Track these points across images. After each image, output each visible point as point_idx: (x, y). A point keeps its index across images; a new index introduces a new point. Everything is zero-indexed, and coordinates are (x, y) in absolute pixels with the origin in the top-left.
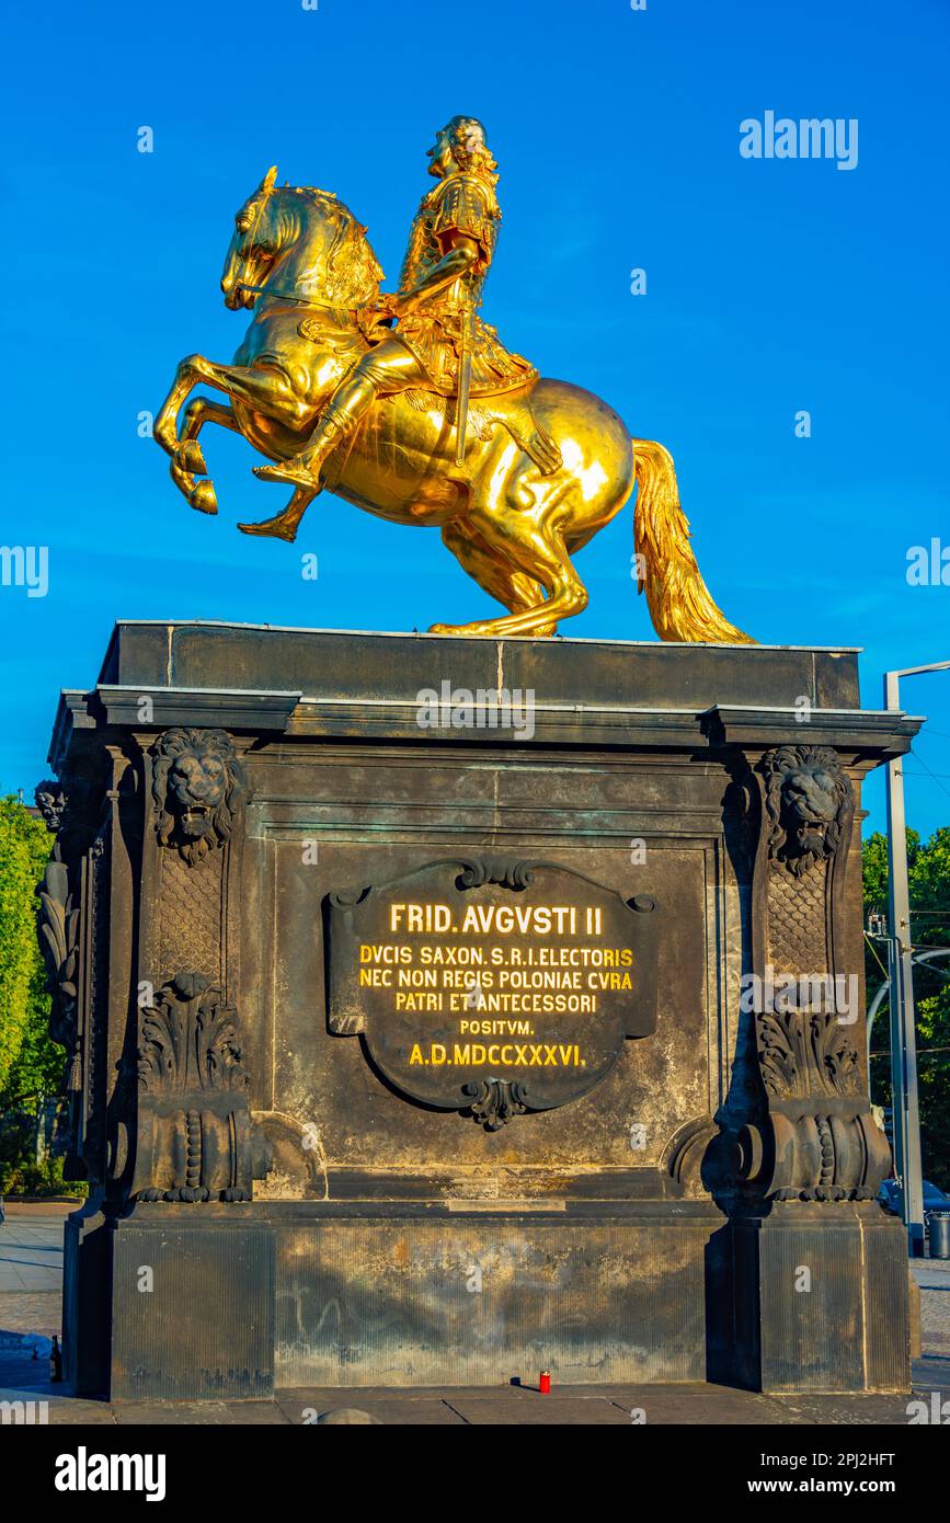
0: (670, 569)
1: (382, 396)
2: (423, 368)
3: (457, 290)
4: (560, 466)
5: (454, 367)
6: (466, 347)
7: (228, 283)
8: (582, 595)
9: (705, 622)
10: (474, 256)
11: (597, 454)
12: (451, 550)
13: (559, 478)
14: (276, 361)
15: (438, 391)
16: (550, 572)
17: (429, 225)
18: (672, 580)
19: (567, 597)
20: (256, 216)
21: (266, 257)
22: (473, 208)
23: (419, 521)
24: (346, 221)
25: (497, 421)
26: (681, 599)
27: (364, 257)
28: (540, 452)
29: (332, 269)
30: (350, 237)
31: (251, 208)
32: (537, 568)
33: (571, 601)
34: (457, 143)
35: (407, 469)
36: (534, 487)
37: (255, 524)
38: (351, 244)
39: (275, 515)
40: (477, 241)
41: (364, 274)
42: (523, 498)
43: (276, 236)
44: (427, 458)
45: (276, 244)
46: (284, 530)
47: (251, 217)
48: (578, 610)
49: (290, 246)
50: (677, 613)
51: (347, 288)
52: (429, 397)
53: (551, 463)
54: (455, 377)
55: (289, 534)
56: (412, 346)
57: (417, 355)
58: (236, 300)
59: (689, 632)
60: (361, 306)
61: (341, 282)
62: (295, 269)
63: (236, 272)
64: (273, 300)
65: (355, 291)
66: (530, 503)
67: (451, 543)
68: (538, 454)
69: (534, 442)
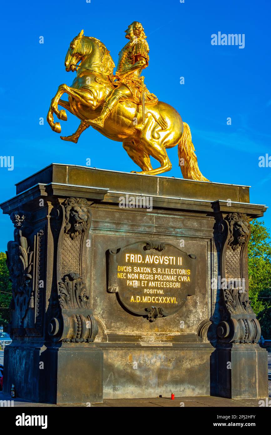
0: (191, 160)
1: (120, 102)
2: (132, 95)
3: (136, 72)
4: (167, 127)
5: (140, 95)
6: (143, 90)
7: (67, 63)
8: (171, 165)
9: (200, 176)
10: (145, 63)
11: (176, 125)
12: (126, 150)
13: (166, 131)
14: (89, 88)
15: (135, 102)
16: (163, 158)
17: (130, 53)
18: (191, 163)
19: (167, 166)
20: (77, 44)
21: (80, 57)
22: (144, 49)
23: (121, 140)
24: (105, 49)
25: (149, 112)
26: (194, 169)
27: (110, 60)
28: (162, 123)
29: (102, 62)
30: (106, 53)
31: (76, 41)
32: (159, 157)
34: (135, 29)
35: (124, 125)
36: (160, 133)
37: (66, 137)
38: (107, 56)
39: (72, 135)
40: (146, 59)
41: (110, 65)
42: (156, 135)
43: (84, 51)
44: (130, 122)
45: (83, 53)
46: (74, 139)
47: (76, 44)
48: (169, 170)
49: (88, 55)
50: (192, 173)
51: (106, 68)
52: (132, 103)
53: (165, 126)
54: (140, 99)
55: (76, 141)
56: (130, 88)
57: (131, 91)
58: (70, 69)
59: (195, 178)
60: (110, 74)
61: (104, 67)
62: (91, 61)
63: (70, 60)
64: (84, 70)
65: (108, 70)
66: (158, 138)
67: (126, 147)
68: (161, 123)
69: (160, 120)
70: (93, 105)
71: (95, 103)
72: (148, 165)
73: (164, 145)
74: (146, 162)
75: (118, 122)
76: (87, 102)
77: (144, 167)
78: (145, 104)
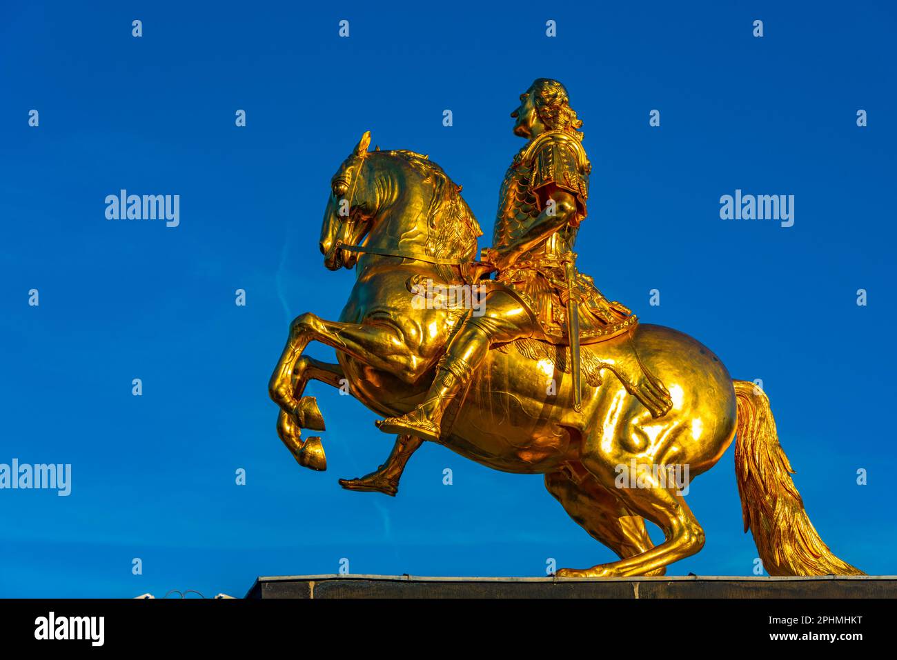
0: (779, 506)
1: (494, 346)
2: (533, 317)
3: (553, 242)
4: (670, 408)
5: (562, 316)
6: (572, 296)
7: (328, 244)
8: (700, 534)
9: (816, 557)
10: (573, 208)
11: (704, 396)
12: (557, 497)
14: (388, 317)
15: (548, 339)
16: (667, 513)
17: (525, 181)
18: (781, 517)
19: (686, 537)
20: (353, 180)
21: (364, 218)
22: (568, 163)
23: (529, 469)
24: (442, 181)
25: (605, 366)
26: (791, 536)
27: (462, 214)
28: (650, 394)
29: (433, 226)
30: (447, 195)
31: (347, 171)
32: (655, 509)
33: (690, 540)
34: (541, 103)
35: (521, 417)
36: (647, 429)
37: (357, 479)
38: (448, 202)
39: (376, 469)
40: (574, 195)
41: (463, 231)
42: (636, 440)
43: (374, 198)
44: (540, 405)
45: (374, 206)
46: (386, 483)
47: (348, 181)
48: (697, 548)
49: (390, 207)
50: (788, 549)
51: (449, 244)
52: (539, 345)
53: (661, 405)
54: (564, 326)
55: (391, 488)
56: (522, 297)
57: (528, 305)
58: (335, 260)
59: (801, 567)
60: (464, 261)
61: (442, 238)
62: (397, 228)
63: (335, 233)
64: (376, 258)
65: (456, 247)
66: (643, 445)
67: (555, 489)
68: (648, 398)
69: (643, 385)
70: (408, 368)
71: (416, 361)
72: (637, 539)
74: (628, 530)
75: (498, 412)
76: (386, 360)
77: (623, 547)
78: (584, 342)
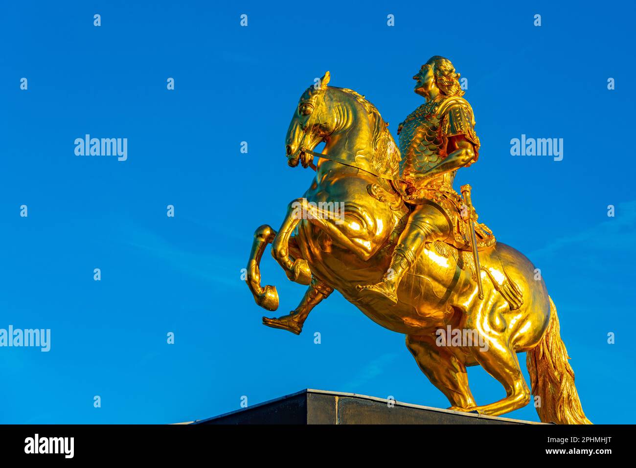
0: (564, 381)
1: (425, 243)
2: (451, 227)
3: (447, 176)
4: (521, 304)
6: (472, 216)
7: (294, 147)
10: (472, 155)
11: (538, 299)
12: (415, 353)
13: (518, 313)
14: (357, 210)
15: (455, 244)
16: (512, 376)
17: (435, 129)
18: (565, 389)
19: (521, 396)
20: (318, 104)
21: (322, 133)
22: (469, 122)
24: (379, 118)
25: (483, 269)
26: (570, 402)
27: (391, 144)
28: (509, 293)
29: (376, 149)
30: (382, 129)
31: (313, 97)
32: (505, 373)
33: (525, 398)
34: (439, 73)
35: (430, 296)
36: (506, 316)
37: (275, 319)
38: (383, 134)
39: (288, 314)
40: (474, 145)
41: (392, 156)
42: (498, 323)
43: (333, 121)
45: (332, 125)
46: (294, 325)
47: (314, 104)
48: (526, 405)
50: (567, 411)
51: (385, 164)
52: (449, 248)
53: (516, 301)
54: (465, 237)
55: (297, 329)
56: (447, 212)
60: (394, 178)
61: (380, 159)
62: (353, 147)
63: (300, 141)
64: (338, 166)
65: (388, 167)
66: (504, 327)
67: (415, 346)
68: (508, 295)
69: (505, 285)
70: (365, 249)
71: (370, 245)
72: (465, 390)
73: (514, 346)
74: (460, 382)
76: (353, 241)
77: (455, 394)
